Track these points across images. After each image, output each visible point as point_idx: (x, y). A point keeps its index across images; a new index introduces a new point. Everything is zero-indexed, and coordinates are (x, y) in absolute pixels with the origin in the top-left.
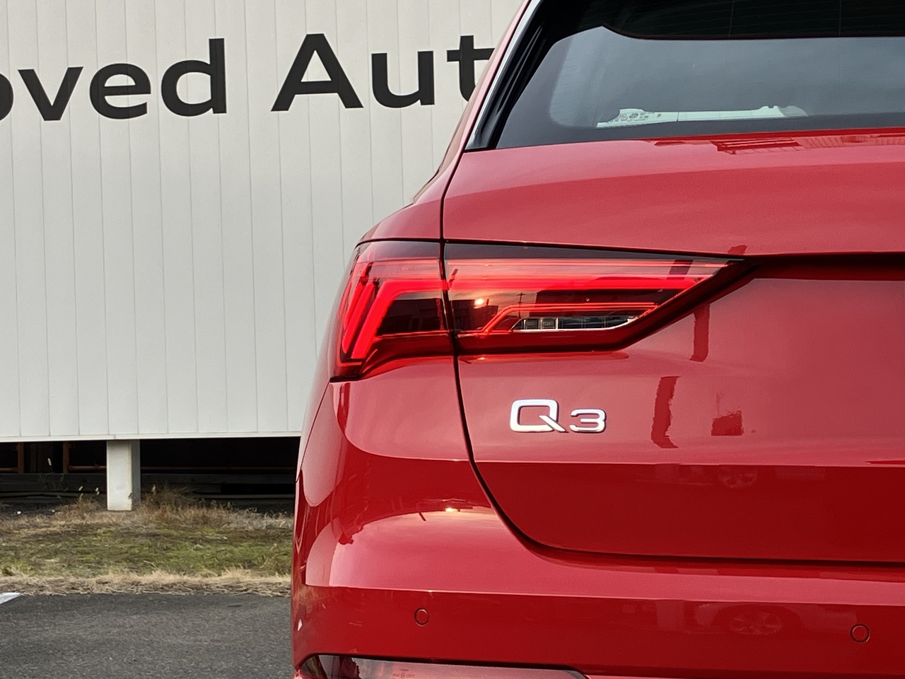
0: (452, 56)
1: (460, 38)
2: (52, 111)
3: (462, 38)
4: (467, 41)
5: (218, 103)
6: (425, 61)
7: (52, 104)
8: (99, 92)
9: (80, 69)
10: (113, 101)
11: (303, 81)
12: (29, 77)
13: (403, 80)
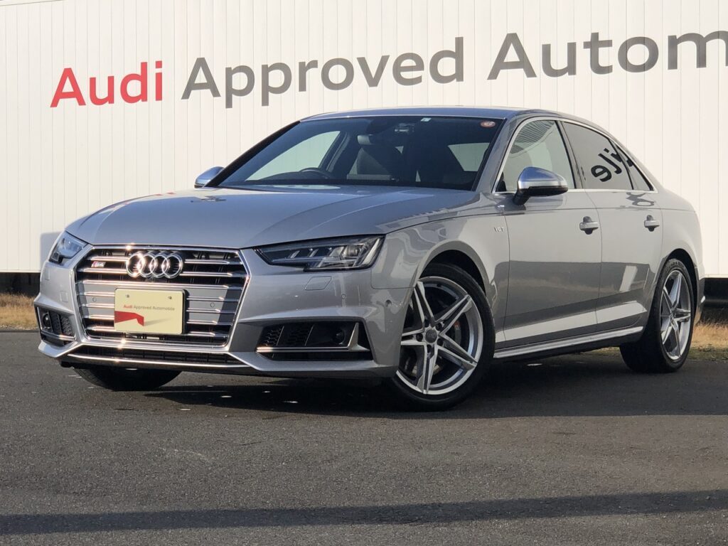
0: (586, 45)
1: (590, 35)
2: (373, 81)
3: (592, 34)
4: (595, 36)
5: (459, 75)
6: (572, 48)
7: (373, 76)
8: (397, 69)
9: (388, 57)
10: (405, 75)
11: (505, 61)
12: (362, 62)
13: (559, 61)
